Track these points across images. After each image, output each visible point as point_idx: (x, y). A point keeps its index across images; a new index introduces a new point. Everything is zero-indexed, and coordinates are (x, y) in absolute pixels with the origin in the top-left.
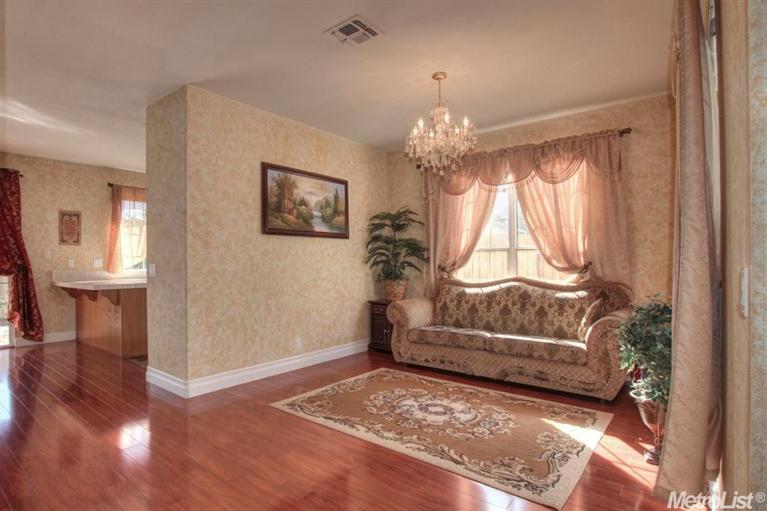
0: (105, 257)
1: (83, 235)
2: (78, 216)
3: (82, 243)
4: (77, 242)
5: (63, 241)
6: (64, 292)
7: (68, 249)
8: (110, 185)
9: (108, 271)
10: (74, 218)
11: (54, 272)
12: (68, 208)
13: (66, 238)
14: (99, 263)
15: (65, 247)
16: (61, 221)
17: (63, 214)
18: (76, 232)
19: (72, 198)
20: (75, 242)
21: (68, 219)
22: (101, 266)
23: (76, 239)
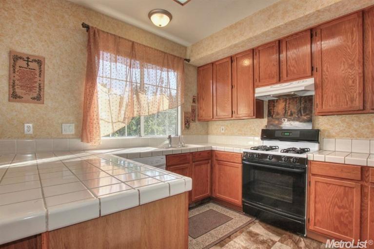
0: (79, 121)
1: (47, 90)
2: (40, 62)
3: (47, 101)
4: (38, 98)
5: (15, 97)
10: (34, 65)
13: (20, 92)
16: (12, 68)
17: (16, 57)
18: (37, 85)
19: (31, 37)
20: (34, 99)
21: (26, 66)
22: (73, 132)
23: (35, 95)
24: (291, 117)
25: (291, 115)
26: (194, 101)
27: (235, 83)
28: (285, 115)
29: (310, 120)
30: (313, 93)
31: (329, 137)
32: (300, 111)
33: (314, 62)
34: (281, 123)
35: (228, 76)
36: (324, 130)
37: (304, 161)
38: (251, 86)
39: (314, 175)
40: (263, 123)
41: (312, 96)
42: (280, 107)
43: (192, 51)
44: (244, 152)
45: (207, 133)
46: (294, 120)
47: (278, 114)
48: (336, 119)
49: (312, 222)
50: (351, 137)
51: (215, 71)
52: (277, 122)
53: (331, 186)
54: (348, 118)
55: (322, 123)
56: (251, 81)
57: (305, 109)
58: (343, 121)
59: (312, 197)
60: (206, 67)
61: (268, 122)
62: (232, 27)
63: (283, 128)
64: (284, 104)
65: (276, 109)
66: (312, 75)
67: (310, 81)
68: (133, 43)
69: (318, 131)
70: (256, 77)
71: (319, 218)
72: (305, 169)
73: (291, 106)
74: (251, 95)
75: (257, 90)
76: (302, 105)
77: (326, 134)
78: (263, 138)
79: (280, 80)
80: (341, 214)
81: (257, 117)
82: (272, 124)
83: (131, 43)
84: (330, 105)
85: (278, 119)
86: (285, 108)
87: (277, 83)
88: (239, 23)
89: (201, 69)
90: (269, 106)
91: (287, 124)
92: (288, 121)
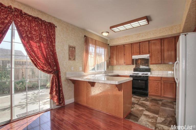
0: (83, 66)
1: (76, 57)
2: (74, 48)
3: (76, 60)
4: (74, 59)
5: (70, 59)
6: (70, 82)
7: (71, 62)
8: (85, 36)
9: (85, 72)
10: (73, 49)
11: (67, 72)
12: (72, 45)
13: (71, 57)
14: (81, 69)
15: (70, 61)
16: (69, 50)
17: (70, 47)
18: (74, 55)
19: (73, 40)
20: (73, 59)
21: (72, 49)
22: (82, 70)
23: (74, 58)
24: (143, 65)
25: (143, 64)
26: (109, 59)
27: (125, 53)
28: (141, 64)
29: (148, 66)
30: (149, 58)
31: (153, 70)
32: (145, 63)
33: (150, 50)
35: (123, 51)
36: (152, 69)
37: (148, 77)
38: (131, 55)
39: (150, 80)
40: (134, 66)
41: (148, 59)
42: (139, 61)
43: (110, 41)
44: (130, 75)
45: (113, 70)
46: (143, 66)
47: (139, 64)
48: (155, 65)
49: (150, 92)
50: (159, 70)
51: (117, 49)
52: (138, 66)
53: (154, 83)
54: (158, 65)
55: (151, 66)
56: (131, 53)
57: (147, 62)
58: (157, 66)
59: (150, 86)
60: (114, 47)
61: (136, 66)
62: (125, 37)
63: (140, 68)
64: (140, 61)
66: (149, 53)
67: (148, 55)
68: (96, 40)
69: (150, 69)
70: (133, 52)
71: (152, 91)
72: (148, 79)
73: (143, 62)
74: (131, 58)
75: (133, 56)
76: (146, 61)
77: (152, 70)
78: (134, 71)
79: (140, 54)
80: (157, 89)
81: (133, 65)
83: (95, 40)
84: (153, 62)
85: (139, 65)
86: (141, 62)
87: (139, 55)
88: (128, 36)
89: (112, 47)
90: (136, 61)
91: (141, 67)
92: (142, 66)
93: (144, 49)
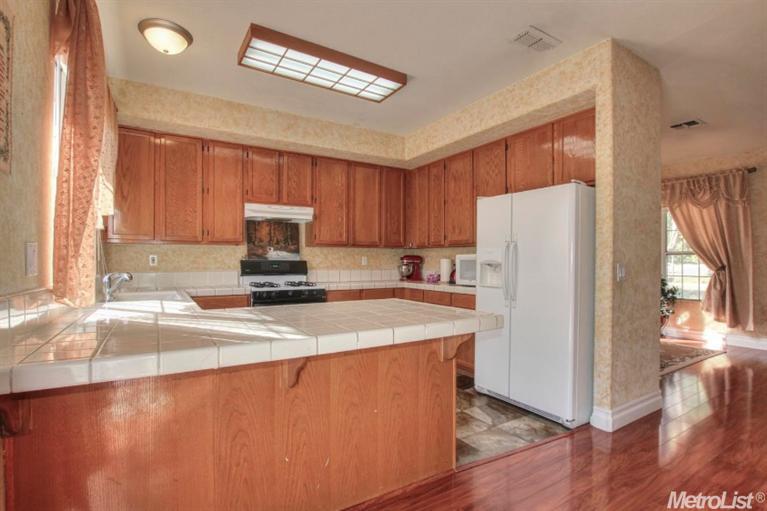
18: (4, 104)
24: (278, 246)
25: (278, 243)
28: (270, 243)
29: (297, 251)
32: (287, 239)
33: (314, 191)
34: (265, 252)
36: (311, 262)
40: (241, 251)
41: (298, 224)
42: (264, 231)
44: (255, 293)
46: (281, 249)
47: (261, 241)
52: (260, 251)
57: (291, 237)
61: (248, 250)
63: (270, 259)
64: (267, 229)
65: (258, 235)
66: (312, 205)
67: (310, 211)
69: (305, 263)
73: (277, 233)
74: (239, 212)
75: (248, 206)
76: (289, 233)
78: (244, 273)
79: (279, 201)
82: (254, 254)
85: (262, 247)
86: (270, 234)
90: (248, 229)
91: (274, 255)
92: (275, 250)
93: (294, 185)
